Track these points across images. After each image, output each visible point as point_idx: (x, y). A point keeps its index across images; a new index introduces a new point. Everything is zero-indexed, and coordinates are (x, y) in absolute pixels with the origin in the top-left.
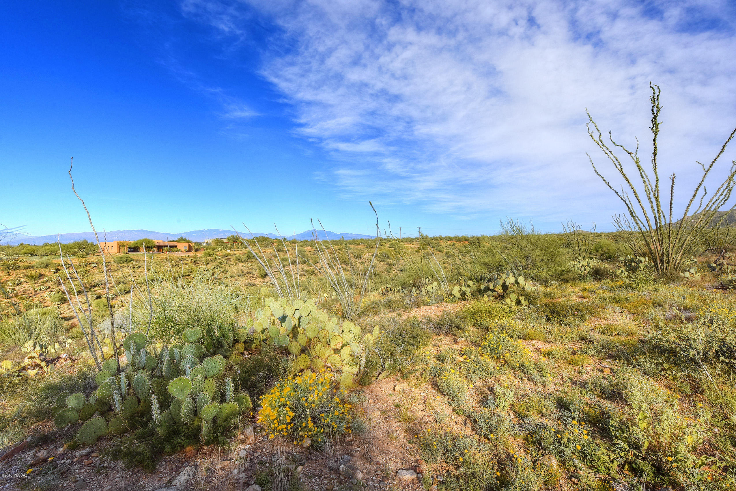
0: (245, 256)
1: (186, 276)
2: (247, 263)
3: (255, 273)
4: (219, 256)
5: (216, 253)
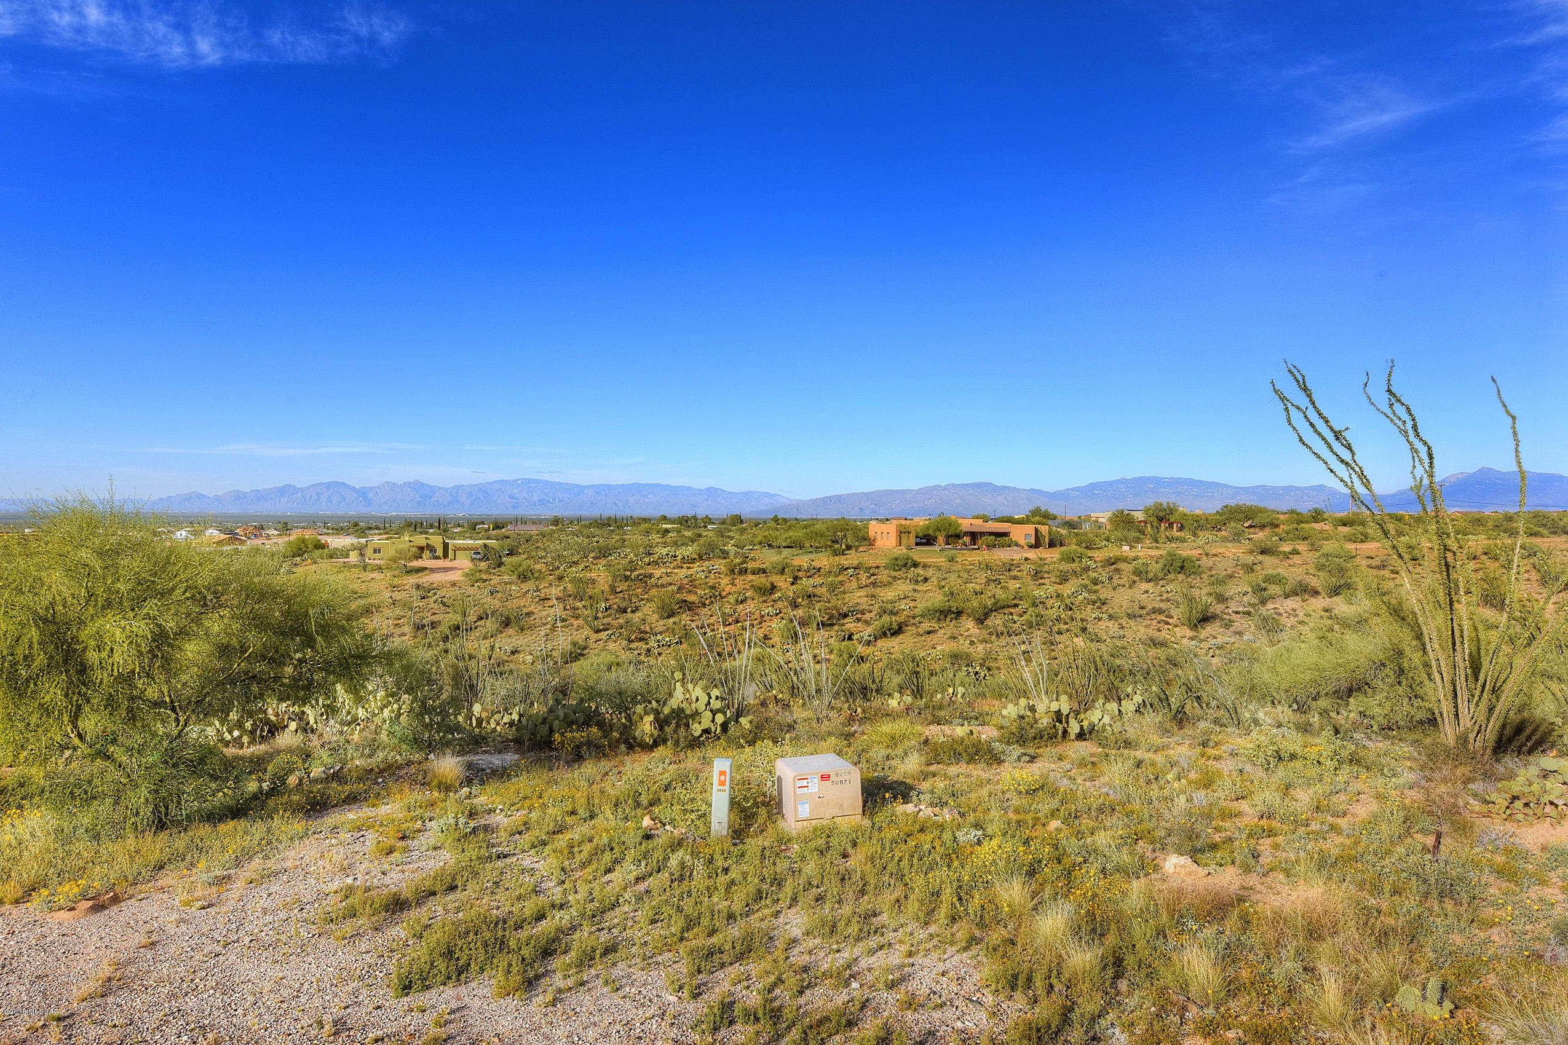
0: (1160, 565)
1: (1009, 606)
2: (1161, 583)
3: (1175, 613)
4: (1095, 562)
5: (1090, 553)
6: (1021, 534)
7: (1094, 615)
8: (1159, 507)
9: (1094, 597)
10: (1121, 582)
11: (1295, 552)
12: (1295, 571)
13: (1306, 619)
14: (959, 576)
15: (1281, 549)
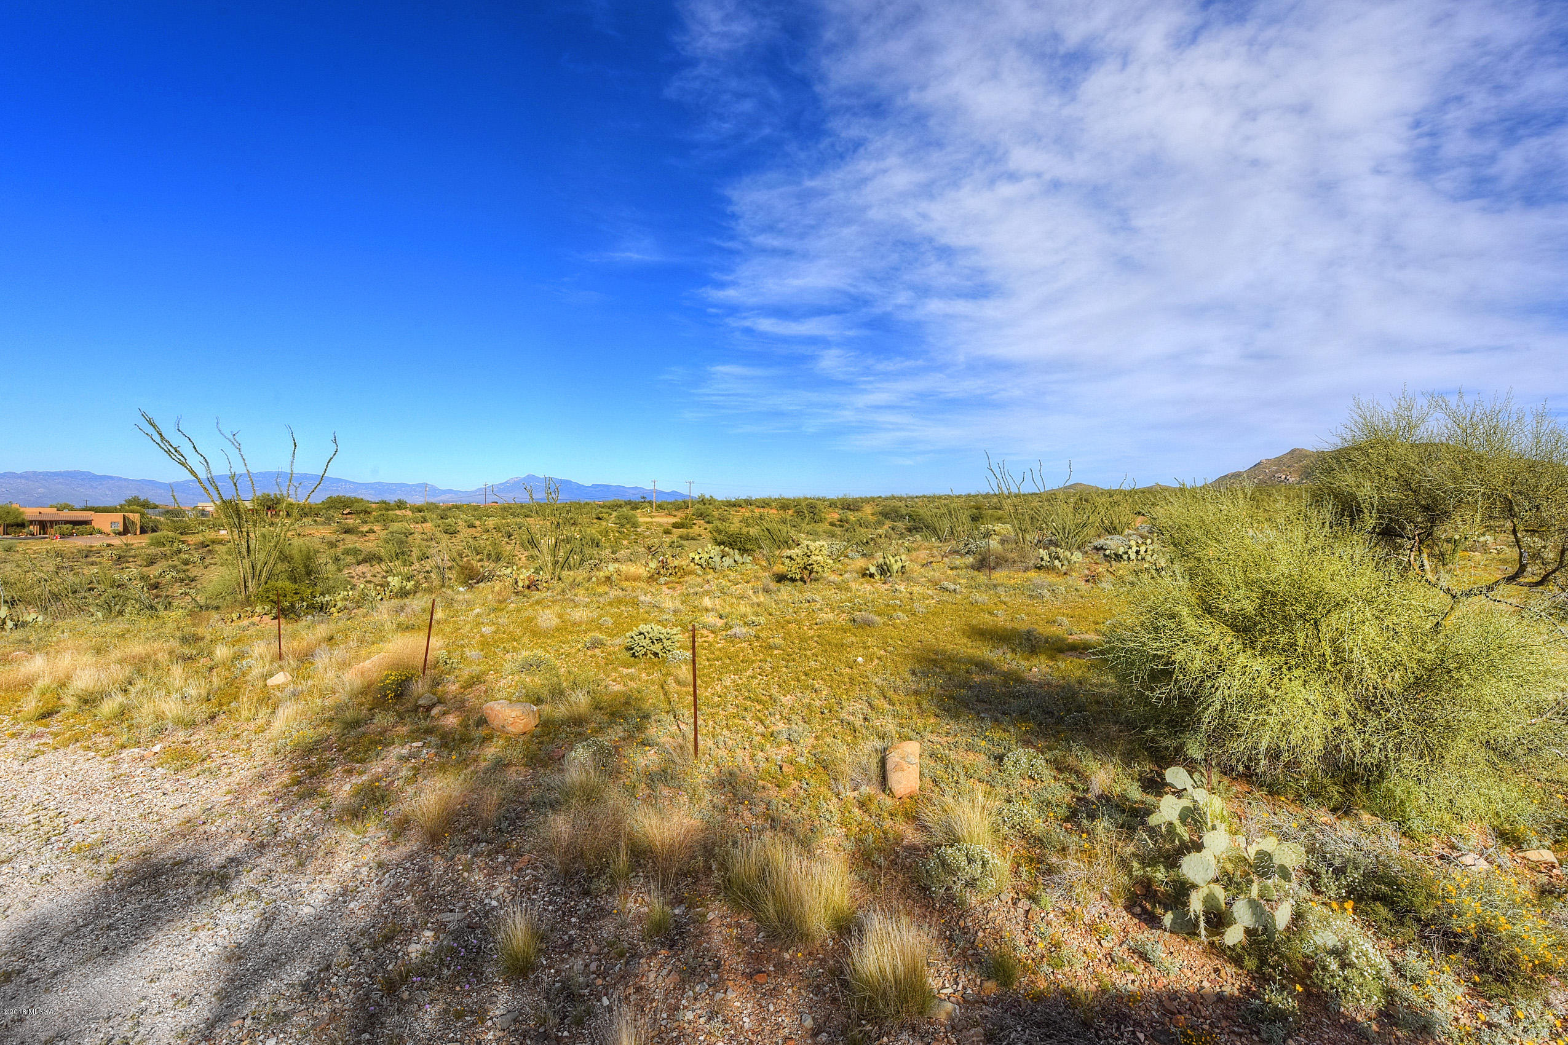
4: (189, 545)
5: (183, 538)
6: (107, 522)
7: (180, 591)
8: (266, 498)
9: (182, 575)
10: (213, 561)
11: (371, 531)
12: (369, 545)
13: (373, 579)
15: (361, 529)
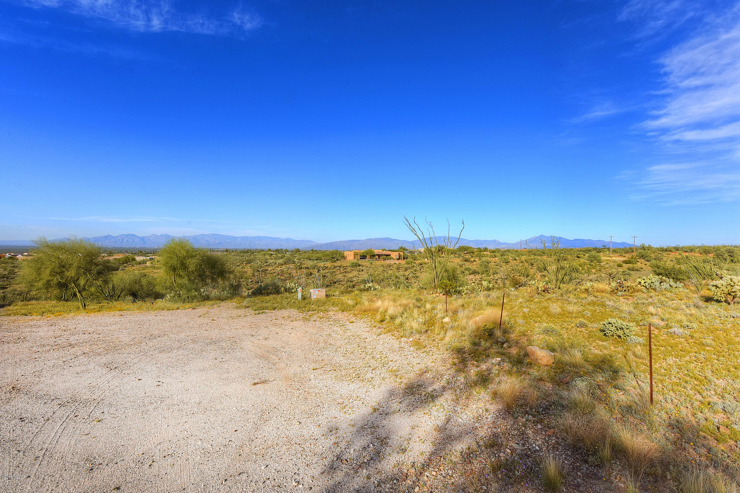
4: (416, 264)
5: (415, 261)
6: (394, 255)
7: (414, 281)
8: (439, 247)
9: (415, 275)
10: (423, 271)
11: (475, 261)
12: (474, 267)
13: (475, 281)
14: (373, 269)
15: (471, 260)
